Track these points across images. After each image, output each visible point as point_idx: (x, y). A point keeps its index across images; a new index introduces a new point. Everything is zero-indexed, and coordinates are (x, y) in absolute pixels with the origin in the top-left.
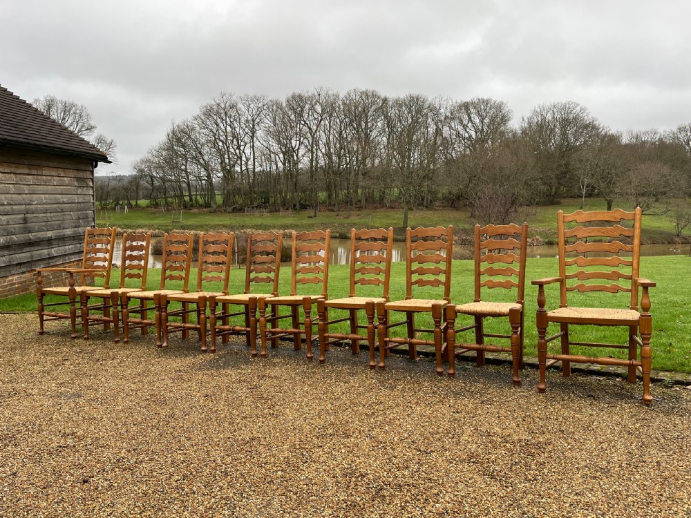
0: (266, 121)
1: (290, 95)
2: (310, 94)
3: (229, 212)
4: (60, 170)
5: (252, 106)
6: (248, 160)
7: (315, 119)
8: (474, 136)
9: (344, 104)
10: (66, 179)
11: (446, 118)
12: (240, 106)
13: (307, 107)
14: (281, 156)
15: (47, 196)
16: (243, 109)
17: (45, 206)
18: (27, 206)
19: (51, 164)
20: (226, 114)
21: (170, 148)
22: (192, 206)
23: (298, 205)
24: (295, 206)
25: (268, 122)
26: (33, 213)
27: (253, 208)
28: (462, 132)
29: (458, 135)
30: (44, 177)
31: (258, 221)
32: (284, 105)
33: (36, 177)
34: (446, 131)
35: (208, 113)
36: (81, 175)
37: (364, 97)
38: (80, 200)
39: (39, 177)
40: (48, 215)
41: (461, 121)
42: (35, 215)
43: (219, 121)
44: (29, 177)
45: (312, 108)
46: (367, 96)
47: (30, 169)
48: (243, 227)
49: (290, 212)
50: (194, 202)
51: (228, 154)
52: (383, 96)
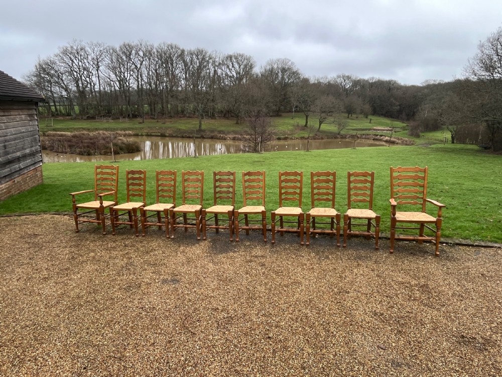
0: (106, 59)
1: (122, 44)
2: (135, 44)
3: (85, 119)
4: (19, 110)
5: (96, 49)
6: (94, 85)
7: (139, 60)
8: (235, 76)
9: (157, 51)
10: (23, 116)
11: (220, 64)
12: (87, 49)
13: (133, 52)
14: (118, 83)
15: (14, 129)
16: (90, 50)
17: (14, 136)
18: (5, 138)
19: (15, 107)
20: (78, 53)
21: (38, 75)
22: (57, 115)
23: (131, 115)
24: (129, 115)
25: (107, 60)
26: (9, 141)
27: (101, 116)
28: (229, 73)
29: (227, 75)
30: (12, 116)
31: (107, 125)
32: (118, 50)
33: (7, 117)
34: (219, 71)
35: (65, 52)
36: (30, 112)
37: (170, 48)
38: (32, 129)
39: (9, 117)
40: (17, 141)
41: (228, 67)
42: (10, 143)
43: (73, 58)
44: (4, 117)
45: (137, 53)
46: (172, 48)
47: (4, 112)
48: (97, 129)
49: (127, 119)
50: (59, 112)
51: (82, 81)
52: (181, 48)
